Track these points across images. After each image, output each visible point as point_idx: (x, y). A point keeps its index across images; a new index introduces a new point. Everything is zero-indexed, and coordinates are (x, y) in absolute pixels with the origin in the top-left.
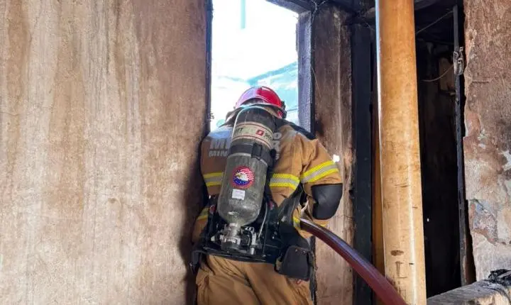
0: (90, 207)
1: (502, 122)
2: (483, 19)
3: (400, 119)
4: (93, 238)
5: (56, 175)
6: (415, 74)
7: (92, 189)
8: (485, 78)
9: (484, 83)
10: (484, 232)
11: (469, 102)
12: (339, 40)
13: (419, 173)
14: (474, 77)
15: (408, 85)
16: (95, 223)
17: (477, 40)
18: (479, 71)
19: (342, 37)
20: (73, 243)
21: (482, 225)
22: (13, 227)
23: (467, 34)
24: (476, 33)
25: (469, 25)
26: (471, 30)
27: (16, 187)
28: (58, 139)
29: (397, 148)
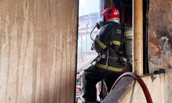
0: (49, 49)
1: (158, 31)
2: (154, 2)
3: (139, 26)
4: (50, 58)
5: (41, 39)
6: (142, 15)
7: (49, 44)
8: (154, 19)
9: (154, 20)
10: (152, 61)
11: (150, 25)
12: (112, 6)
13: (142, 40)
14: (151, 18)
15: (141, 17)
16: (50, 54)
17: (152, 8)
18: (153, 17)
19: (112, 5)
20: (45, 59)
21: (152, 60)
22: (30, 53)
23: (150, 6)
24: (152, 6)
25: (150, 4)
26: (151, 5)
27: (31, 41)
28: (41, 29)
29: (137, 34)
